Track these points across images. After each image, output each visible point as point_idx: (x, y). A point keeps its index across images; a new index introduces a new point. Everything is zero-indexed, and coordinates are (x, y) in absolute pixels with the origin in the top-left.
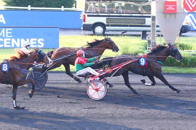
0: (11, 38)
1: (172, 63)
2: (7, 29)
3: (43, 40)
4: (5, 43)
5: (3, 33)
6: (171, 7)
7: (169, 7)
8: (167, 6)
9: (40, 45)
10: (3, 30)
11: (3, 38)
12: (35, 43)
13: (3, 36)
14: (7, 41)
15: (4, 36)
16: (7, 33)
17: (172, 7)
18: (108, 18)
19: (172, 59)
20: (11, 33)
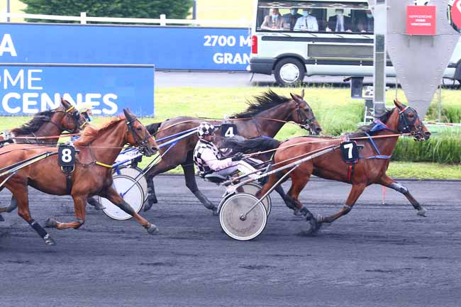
0: (40, 92)
1: (425, 154)
2: (30, 71)
3: (115, 97)
4: (26, 103)
5: (20, 79)
6: (421, 20)
7: (417, 20)
8: (412, 17)
9: (109, 108)
10: (21, 73)
11: (21, 92)
12: (97, 104)
13: (20, 86)
14: (30, 99)
15: (22, 87)
16: (30, 79)
17: (424, 20)
18: (311, 43)
19: (423, 146)
20: (39, 79)
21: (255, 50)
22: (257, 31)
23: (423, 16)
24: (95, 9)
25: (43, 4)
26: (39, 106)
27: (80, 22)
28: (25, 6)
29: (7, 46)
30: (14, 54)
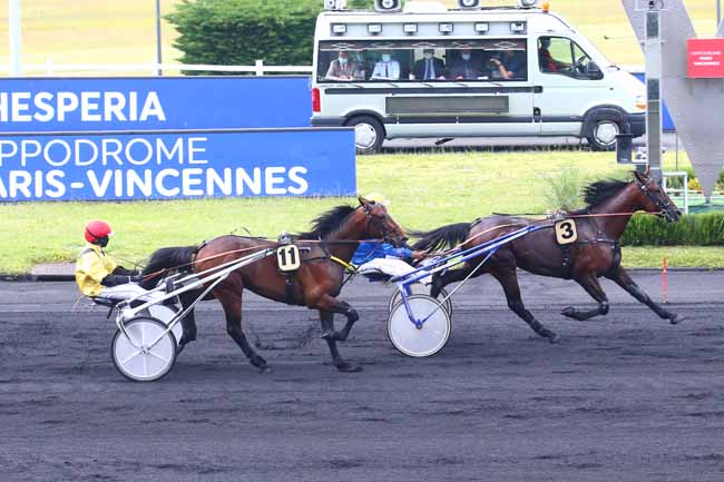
0: (204, 167)
1: (717, 235)
2: (191, 140)
3: (303, 170)
4: (187, 182)
5: (177, 151)
6: (707, 58)
7: (701, 58)
8: (695, 53)
9: (297, 186)
10: (180, 142)
11: (180, 168)
12: (281, 180)
13: (178, 160)
14: (192, 177)
15: (181, 161)
16: (191, 150)
17: (710, 58)
19: (715, 224)
20: (203, 150)
21: (317, 107)
22: (318, 82)
23: (709, 53)
24: (275, 55)
25: (205, 51)
26: (203, 186)
27: (254, 73)
28: (182, 54)
29: (152, 107)
30: (162, 117)
